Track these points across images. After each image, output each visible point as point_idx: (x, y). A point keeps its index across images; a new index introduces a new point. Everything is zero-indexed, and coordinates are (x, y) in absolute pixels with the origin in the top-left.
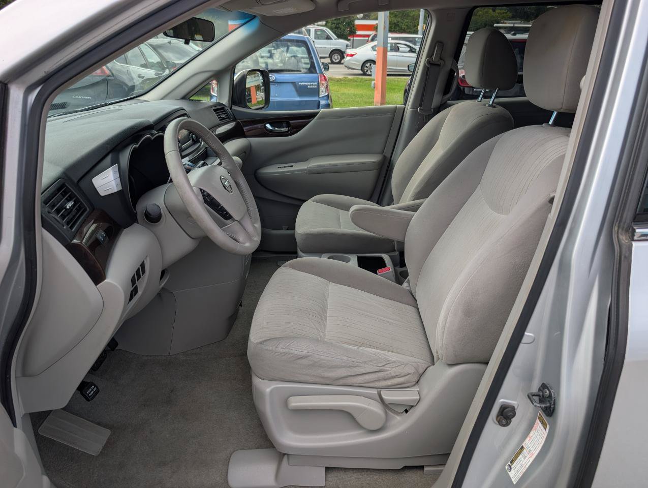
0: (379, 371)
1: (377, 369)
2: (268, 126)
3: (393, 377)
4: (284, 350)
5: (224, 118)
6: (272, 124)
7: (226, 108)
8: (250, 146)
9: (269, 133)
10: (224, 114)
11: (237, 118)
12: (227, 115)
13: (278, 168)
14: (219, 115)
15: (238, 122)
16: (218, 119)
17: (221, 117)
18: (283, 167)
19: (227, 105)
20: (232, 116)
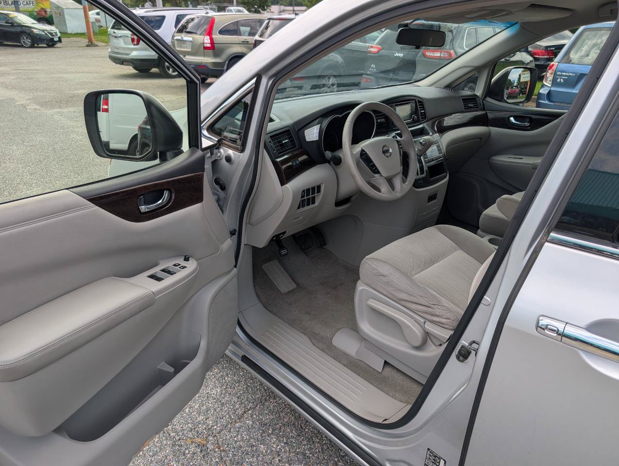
0: (429, 307)
1: (427, 304)
2: (512, 119)
3: (437, 316)
4: (375, 267)
5: (471, 107)
6: (516, 118)
7: (478, 99)
8: (489, 135)
9: (511, 125)
10: (473, 104)
11: (486, 109)
12: (477, 105)
13: (509, 158)
14: (468, 104)
15: (486, 112)
16: (463, 108)
17: (468, 106)
18: (513, 158)
19: (480, 96)
20: (481, 106)
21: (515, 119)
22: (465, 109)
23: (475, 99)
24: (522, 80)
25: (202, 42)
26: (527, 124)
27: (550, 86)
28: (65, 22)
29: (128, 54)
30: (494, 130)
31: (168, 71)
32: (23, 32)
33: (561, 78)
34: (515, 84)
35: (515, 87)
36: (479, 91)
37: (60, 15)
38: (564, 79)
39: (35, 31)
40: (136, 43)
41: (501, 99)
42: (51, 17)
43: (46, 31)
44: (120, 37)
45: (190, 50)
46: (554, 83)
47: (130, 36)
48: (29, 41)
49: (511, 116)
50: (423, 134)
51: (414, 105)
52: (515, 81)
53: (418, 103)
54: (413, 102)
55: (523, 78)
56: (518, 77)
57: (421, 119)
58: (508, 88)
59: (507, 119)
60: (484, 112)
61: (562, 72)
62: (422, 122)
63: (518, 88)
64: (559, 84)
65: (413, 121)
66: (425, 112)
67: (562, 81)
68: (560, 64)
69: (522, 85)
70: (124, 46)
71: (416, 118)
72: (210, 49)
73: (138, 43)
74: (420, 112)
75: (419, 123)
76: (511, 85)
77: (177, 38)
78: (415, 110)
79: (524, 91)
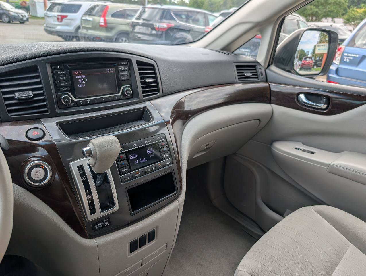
2: (302, 97)
5: (249, 77)
6: (307, 95)
7: (258, 67)
8: (271, 116)
9: (301, 106)
10: (251, 72)
11: (269, 80)
12: (257, 75)
13: (296, 148)
14: (243, 72)
15: (269, 85)
16: (237, 77)
17: (244, 75)
18: (302, 150)
19: (262, 64)
20: (262, 77)
21: (307, 98)
22: (239, 78)
23: (255, 66)
24: (317, 52)
25: (98, 21)
26: (324, 106)
27: (338, 64)
28: (36, 10)
29: (54, 28)
30: (279, 110)
32: (3, 14)
34: (310, 55)
35: (310, 58)
36: (261, 58)
37: (34, 6)
39: (11, 13)
41: (291, 70)
42: (29, 7)
43: (19, 13)
44: (51, 17)
45: (91, 26)
46: (342, 61)
47: (57, 16)
48: (7, 19)
49: (301, 93)
50: (142, 119)
51: (126, 68)
52: (309, 53)
53: (138, 66)
54: (125, 63)
55: (319, 49)
56: (313, 48)
57: (143, 93)
58: (300, 59)
59: (295, 96)
60: (266, 85)
61: (348, 53)
62: (144, 98)
63: (312, 60)
64: (346, 63)
65: (122, 97)
66: (156, 82)
67: (348, 60)
68: (347, 47)
69: (316, 57)
70: (53, 22)
71: (129, 92)
72: (104, 27)
73: (61, 21)
74: (139, 81)
75: (138, 100)
76: (303, 55)
77: (84, 18)
78: (127, 77)
79: (319, 64)
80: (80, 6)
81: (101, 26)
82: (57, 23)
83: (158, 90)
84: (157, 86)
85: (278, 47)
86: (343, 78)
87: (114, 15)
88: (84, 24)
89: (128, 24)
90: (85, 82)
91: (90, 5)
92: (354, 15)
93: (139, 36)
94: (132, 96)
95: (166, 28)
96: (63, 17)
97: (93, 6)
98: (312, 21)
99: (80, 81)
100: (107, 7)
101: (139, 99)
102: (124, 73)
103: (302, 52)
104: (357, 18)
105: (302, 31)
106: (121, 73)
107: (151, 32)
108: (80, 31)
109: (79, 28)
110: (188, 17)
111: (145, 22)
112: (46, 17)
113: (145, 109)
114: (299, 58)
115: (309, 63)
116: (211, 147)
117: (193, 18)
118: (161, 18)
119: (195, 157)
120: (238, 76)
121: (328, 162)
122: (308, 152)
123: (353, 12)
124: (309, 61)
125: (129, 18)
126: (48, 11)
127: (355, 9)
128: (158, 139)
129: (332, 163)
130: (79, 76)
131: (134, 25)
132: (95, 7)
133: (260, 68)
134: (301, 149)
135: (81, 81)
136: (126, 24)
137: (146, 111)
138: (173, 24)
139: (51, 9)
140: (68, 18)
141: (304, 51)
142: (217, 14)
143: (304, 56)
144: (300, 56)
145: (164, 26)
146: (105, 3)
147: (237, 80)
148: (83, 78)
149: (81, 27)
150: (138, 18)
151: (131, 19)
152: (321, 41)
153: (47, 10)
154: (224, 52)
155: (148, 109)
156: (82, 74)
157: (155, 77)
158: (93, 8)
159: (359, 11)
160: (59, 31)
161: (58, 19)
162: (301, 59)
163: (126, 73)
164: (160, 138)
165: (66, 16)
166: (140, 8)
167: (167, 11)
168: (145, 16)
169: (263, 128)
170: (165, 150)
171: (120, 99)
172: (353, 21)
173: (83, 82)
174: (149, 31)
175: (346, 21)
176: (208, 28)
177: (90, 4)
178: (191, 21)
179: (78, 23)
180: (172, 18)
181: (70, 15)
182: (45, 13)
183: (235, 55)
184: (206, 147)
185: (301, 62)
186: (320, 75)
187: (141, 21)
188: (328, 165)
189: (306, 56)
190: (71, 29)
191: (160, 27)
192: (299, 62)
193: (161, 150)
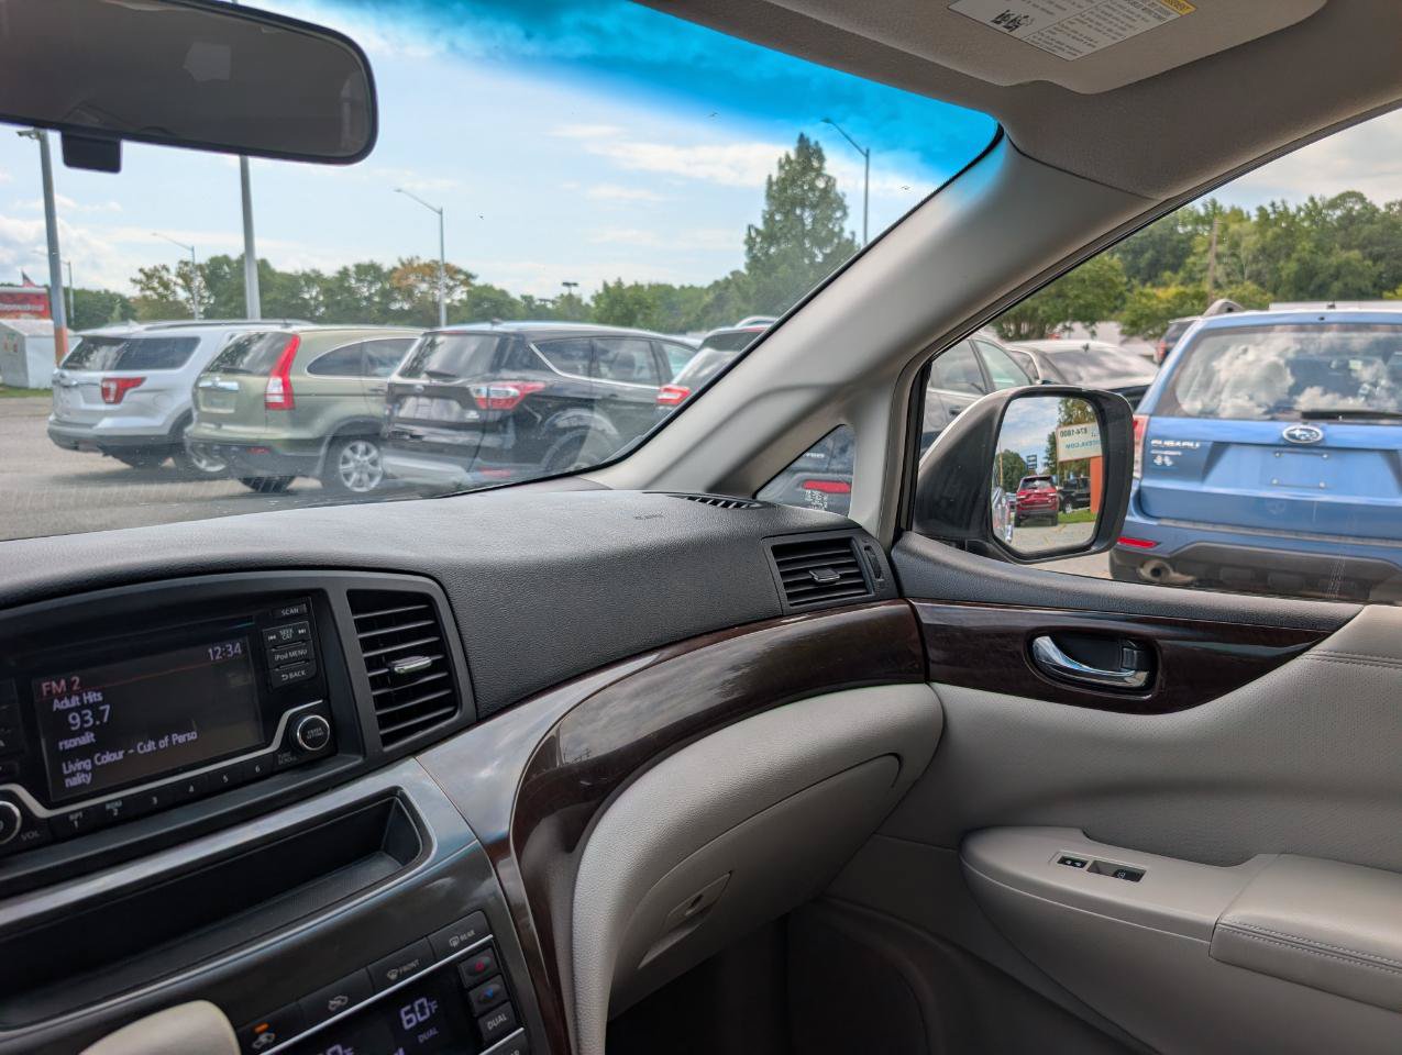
2: (1045, 645)
5: (829, 587)
7: (859, 545)
8: (938, 734)
9: (1047, 681)
11: (907, 590)
12: (859, 575)
13: (1063, 861)
14: (806, 571)
15: (912, 606)
16: (783, 592)
17: (811, 581)
18: (1087, 866)
19: (872, 529)
20: (881, 580)
21: (1066, 650)
22: (790, 596)
23: (846, 543)
24: (1064, 455)
25: (261, 391)
26: (1135, 678)
28: (24, 365)
29: (90, 426)
30: (966, 701)
31: (197, 463)
33: (1163, 456)
34: (1041, 470)
35: (1042, 479)
36: (866, 509)
37: (15, 351)
38: (1171, 457)
40: (112, 399)
41: (983, 543)
44: (76, 386)
45: (231, 411)
46: (1148, 467)
47: (100, 384)
49: (1041, 632)
50: (378, 849)
51: (301, 631)
52: (1035, 460)
53: (355, 611)
54: (295, 611)
55: (1068, 446)
56: (1046, 444)
57: (382, 727)
58: (1010, 486)
59: (1020, 647)
60: (903, 607)
61: (1164, 438)
62: (387, 749)
63: (1053, 485)
64: (1163, 472)
65: (286, 758)
66: (444, 664)
67: (1169, 462)
68: (1153, 419)
69: (1066, 472)
70: (83, 406)
71: (317, 732)
72: (283, 409)
73: (118, 398)
74: (360, 677)
75: (360, 760)
76: (1018, 471)
77: (206, 384)
78: (305, 668)
79: (1080, 496)
80: (191, 343)
81: (270, 406)
82: (103, 407)
83: (453, 701)
84: (450, 682)
85: (921, 462)
86: (1164, 522)
87: (319, 367)
88: (205, 405)
89: (375, 392)
90: (101, 719)
91: (231, 337)
92: (1149, 308)
93: (418, 430)
94: (333, 749)
95: (513, 399)
96: (125, 385)
97: (241, 338)
98: (1019, 337)
99: (75, 721)
100: (295, 341)
101: (364, 757)
102: (294, 654)
103: (1013, 459)
104: (1159, 313)
105: (1000, 398)
106: (277, 657)
107: (462, 415)
108: (188, 429)
109: (185, 419)
110: (593, 355)
111: (435, 382)
112: (57, 389)
113: (393, 800)
114: (1005, 482)
115: (1045, 495)
116: (715, 902)
117: (611, 355)
118: (495, 367)
119: (645, 962)
120: (787, 585)
121: (1207, 917)
122: (1115, 875)
123: (1144, 300)
124: (1045, 491)
125: (380, 370)
126: (66, 367)
127: (1148, 290)
128: (455, 944)
129: (1223, 921)
130: (69, 698)
131: (396, 395)
132: (250, 341)
133: (867, 548)
134: (1083, 864)
135: (78, 720)
136: (367, 392)
137: (398, 806)
138: (539, 382)
139: (78, 360)
140: (144, 386)
141: (1017, 457)
142: (694, 339)
143: (1022, 475)
144: (1005, 475)
145: (507, 392)
146: (287, 325)
147: (786, 603)
148: (94, 706)
149: (195, 414)
150: (411, 371)
151: (387, 375)
152: (1070, 416)
153: (62, 363)
154: (724, 498)
155: (404, 798)
156: (86, 686)
157: (440, 647)
158: (240, 349)
159: (1161, 293)
160: (107, 433)
161: (105, 392)
162: (1011, 483)
163: (301, 652)
164: (463, 938)
165: (137, 382)
166: (417, 335)
167: (513, 338)
168: (434, 362)
169: (915, 783)
170: (489, 993)
171: (276, 769)
172: (1152, 328)
173: (87, 722)
174: (453, 411)
175: (1126, 328)
176: (667, 390)
177: (229, 334)
178: (604, 369)
179: (182, 400)
180: (534, 364)
181: (153, 377)
182: (55, 375)
183: (766, 505)
184: (689, 912)
185: (1013, 497)
186: (1094, 548)
187: (421, 381)
188: (1210, 931)
189: (1028, 473)
190: (156, 423)
191: (493, 396)
192: (1007, 497)
193: (473, 994)
